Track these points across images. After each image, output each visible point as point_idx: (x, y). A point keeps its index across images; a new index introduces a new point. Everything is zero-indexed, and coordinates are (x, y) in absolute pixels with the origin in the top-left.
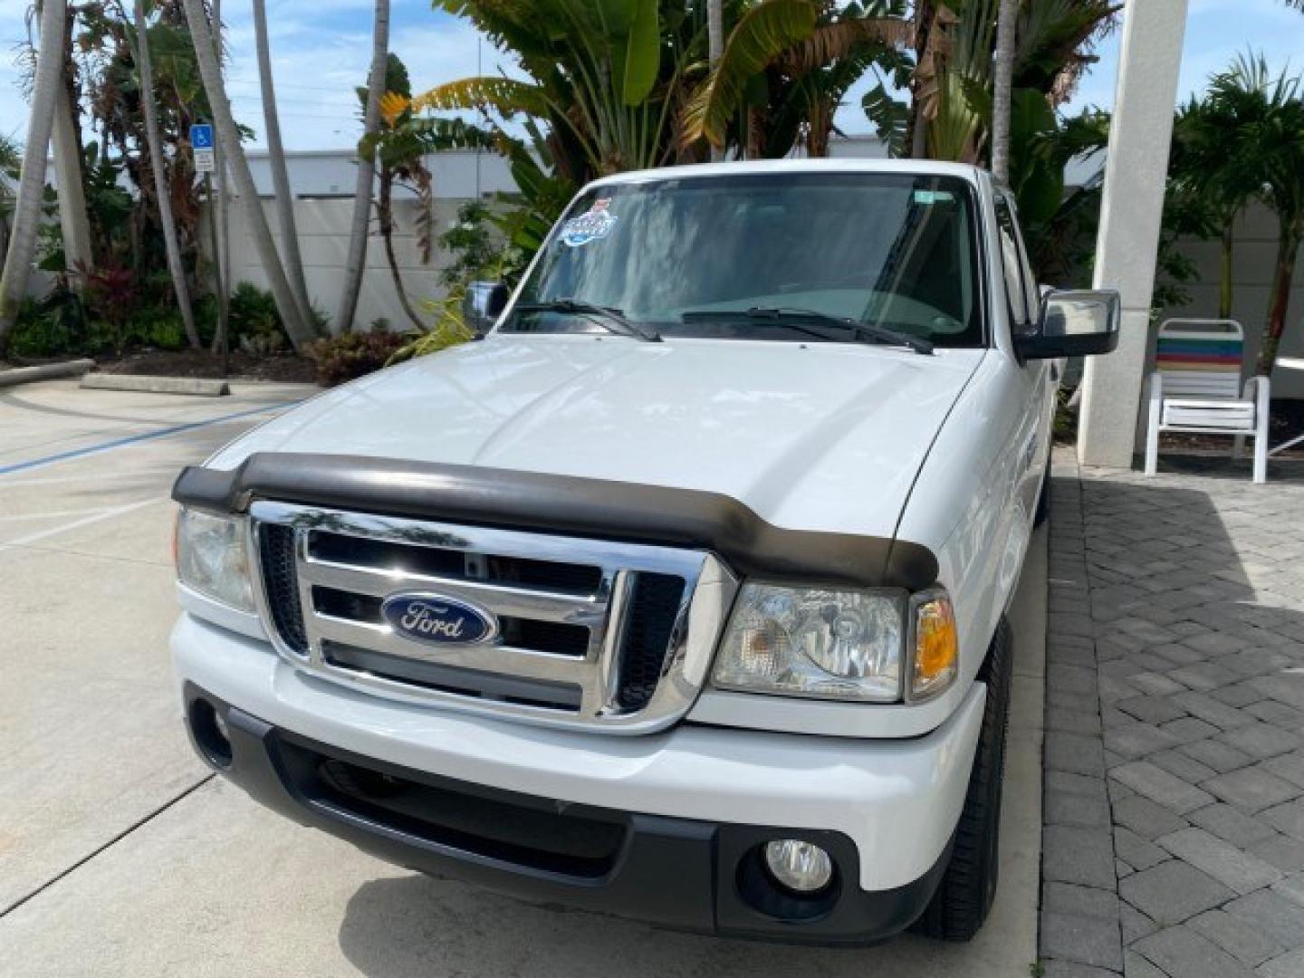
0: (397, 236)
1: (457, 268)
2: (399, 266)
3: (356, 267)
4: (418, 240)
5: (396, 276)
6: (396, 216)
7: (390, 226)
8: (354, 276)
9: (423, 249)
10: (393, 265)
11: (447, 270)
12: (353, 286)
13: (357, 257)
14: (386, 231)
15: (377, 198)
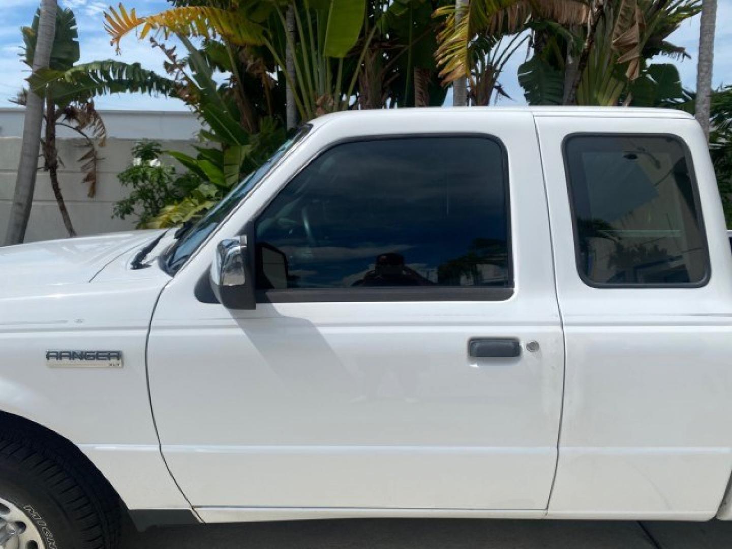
0: (62, 172)
1: (132, 201)
2: (64, 199)
3: (24, 201)
4: (84, 176)
5: (63, 209)
6: (61, 154)
7: (56, 162)
8: (22, 210)
9: (89, 183)
10: (59, 198)
11: (121, 203)
12: (21, 219)
13: (25, 192)
14: (51, 167)
15: (43, 135)
